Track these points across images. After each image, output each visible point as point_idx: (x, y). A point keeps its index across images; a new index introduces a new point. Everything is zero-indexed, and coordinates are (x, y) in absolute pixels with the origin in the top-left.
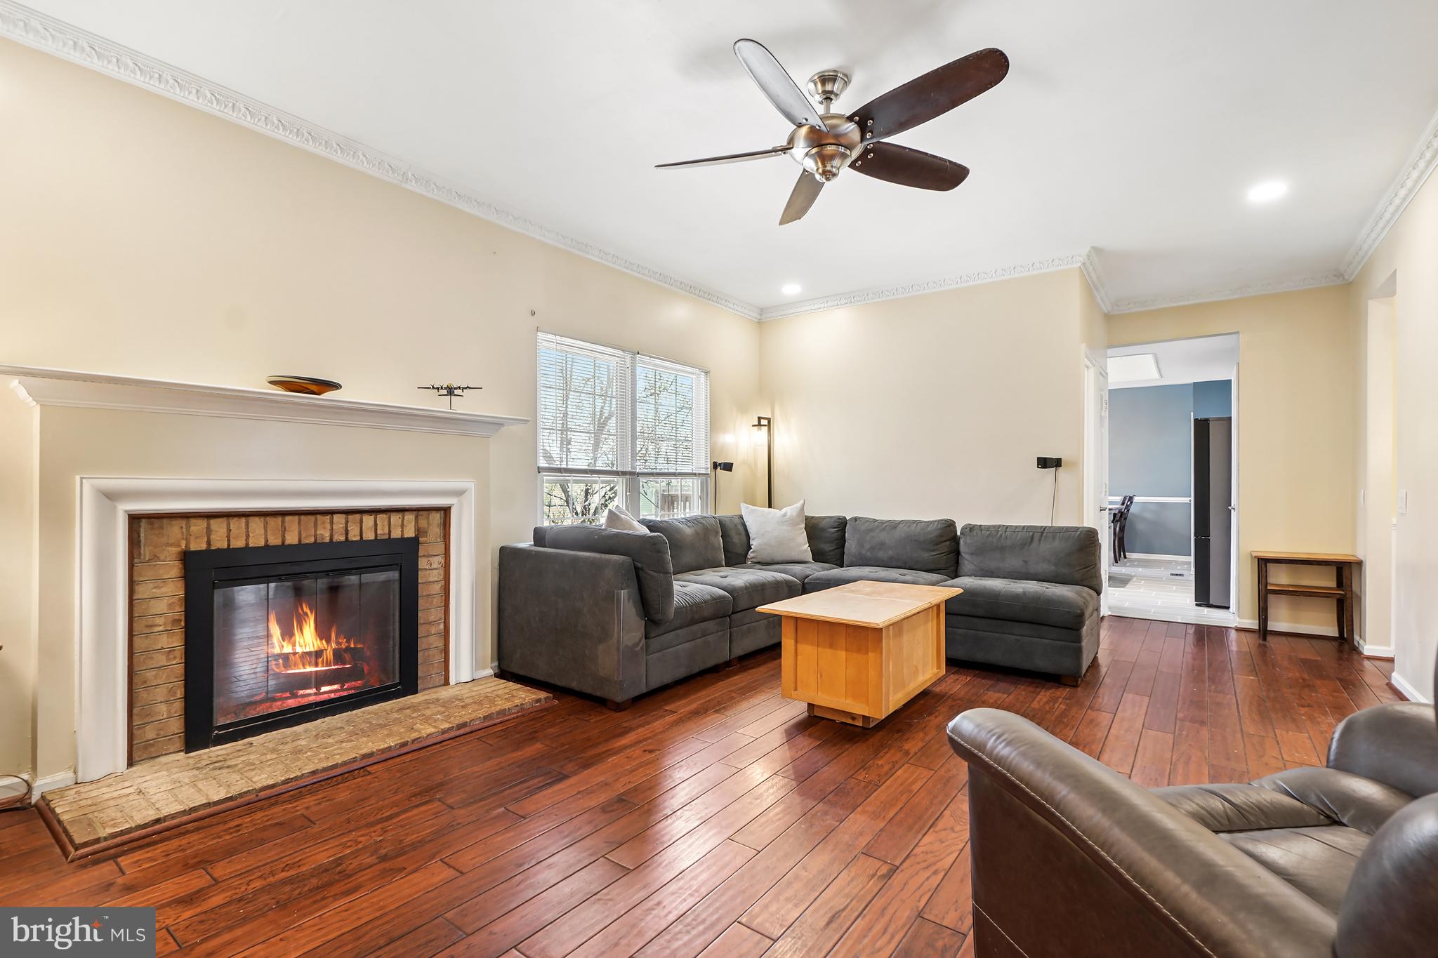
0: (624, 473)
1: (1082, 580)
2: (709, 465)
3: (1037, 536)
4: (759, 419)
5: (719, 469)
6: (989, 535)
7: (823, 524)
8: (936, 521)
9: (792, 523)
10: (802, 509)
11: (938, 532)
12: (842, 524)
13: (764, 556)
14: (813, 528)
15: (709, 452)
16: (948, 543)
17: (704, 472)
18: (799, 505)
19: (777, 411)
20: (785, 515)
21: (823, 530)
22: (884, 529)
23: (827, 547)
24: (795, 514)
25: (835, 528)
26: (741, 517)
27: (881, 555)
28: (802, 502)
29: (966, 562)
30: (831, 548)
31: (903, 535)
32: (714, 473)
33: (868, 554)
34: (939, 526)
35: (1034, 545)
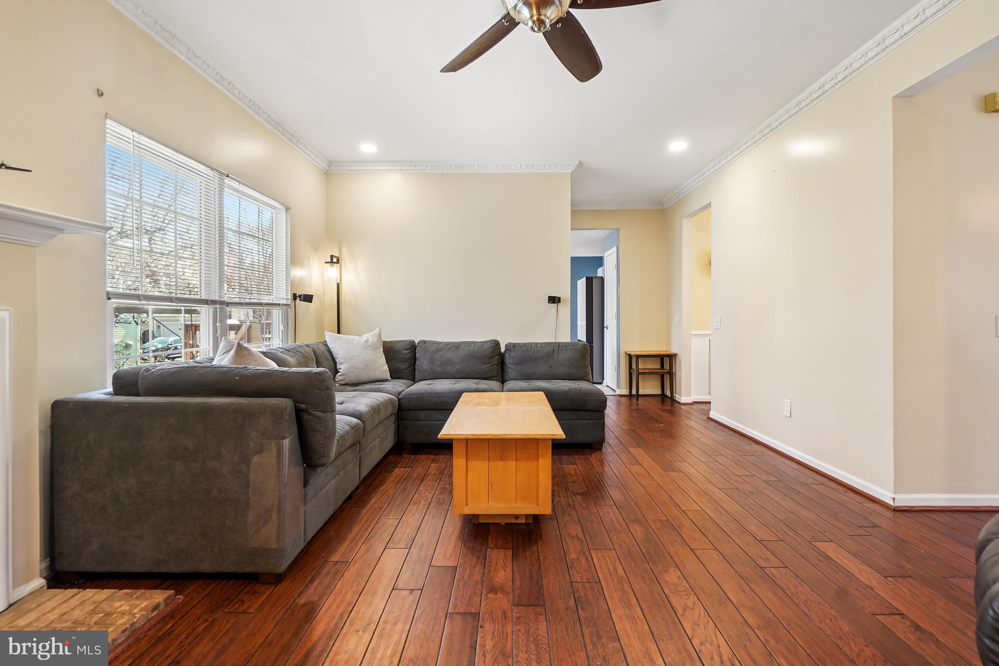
0: (214, 302)
1: (584, 377)
2: (290, 297)
3: (556, 349)
4: (332, 257)
5: (298, 300)
6: (527, 350)
7: (397, 347)
8: (488, 341)
9: (374, 348)
10: (380, 335)
11: (491, 350)
12: (412, 347)
13: (352, 378)
14: (390, 351)
15: (289, 284)
16: (497, 357)
17: (285, 303)
18: (377, 331)
19: (344, 251)
20: (367, 341)
21: (398, 352)
22: (449, 349)
23: (402, 366)
24: (375, 340)
25: (408, 350)
26: (325, 344)
27: (449, 369)
28: (378, 329)
29: (510, 370)
30: (405, 367)
31: (466, 353)
32: (293, 304)
33: (439, 369)
34: (491, 345)
35: (555, 355)
